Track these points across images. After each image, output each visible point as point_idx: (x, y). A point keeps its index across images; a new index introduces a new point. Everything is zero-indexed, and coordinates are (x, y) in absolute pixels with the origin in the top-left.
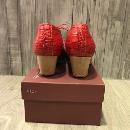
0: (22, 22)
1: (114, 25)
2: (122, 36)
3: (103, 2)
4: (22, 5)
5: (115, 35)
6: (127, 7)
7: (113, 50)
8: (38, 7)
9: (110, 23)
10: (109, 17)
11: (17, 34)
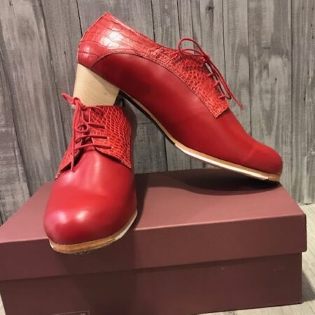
0: (16, 87)
1: (266, 67)
2: (290, 93)
3: (230, 11)
4: (9, 39)
5: (273, 92)
6: (295, 20)
7: (274, 133)
8: (57, 42)
9: (256, 63)
10: (251, 48)
11: (7, 122)
